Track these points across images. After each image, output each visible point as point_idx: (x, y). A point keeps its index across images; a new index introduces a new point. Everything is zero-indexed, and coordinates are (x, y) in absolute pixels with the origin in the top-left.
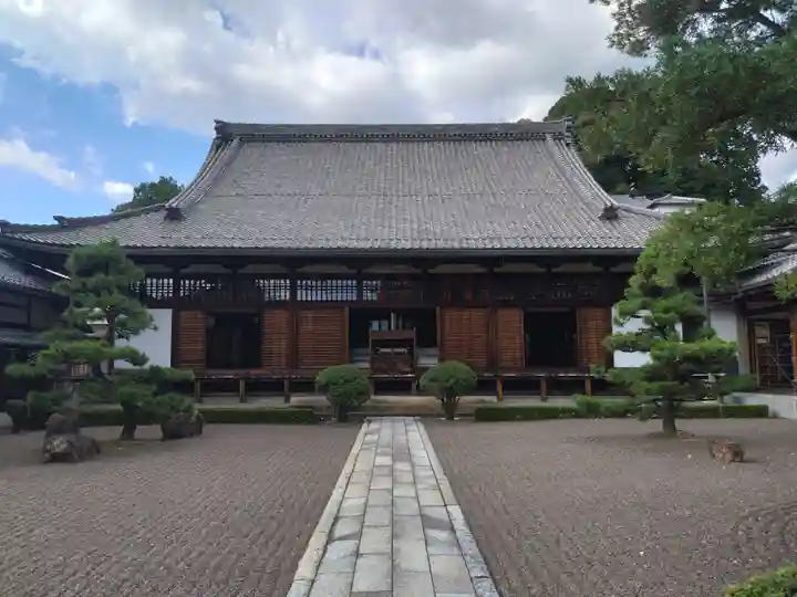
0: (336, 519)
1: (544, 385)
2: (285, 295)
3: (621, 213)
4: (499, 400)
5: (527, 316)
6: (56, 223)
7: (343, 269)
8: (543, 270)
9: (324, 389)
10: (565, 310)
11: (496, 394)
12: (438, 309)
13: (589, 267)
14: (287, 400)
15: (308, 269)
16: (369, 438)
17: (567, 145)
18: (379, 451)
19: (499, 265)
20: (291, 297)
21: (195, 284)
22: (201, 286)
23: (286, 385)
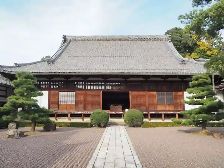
1: (163, 116)
2: (82, 87)
3: (187, 62)
4: (149, 120)
6: (15, 65)
7: (100, 79)
8: (163, 80)
11: (148, 118)
12: (130, 92)
13: (177, 79)
14: (83, 119)
15: (90, 79)
17: (170, 42)
19: (149, 78)
20: (84, 88)
21: (55, 84)
22: (57, 84)
23: (83, 115)
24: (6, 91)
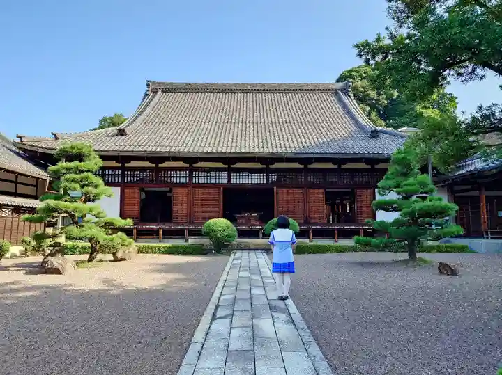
0: (217, 307)
1: (336, 233)
2: (185, 180)
3: (380, 134)
4: (310, 241)
5: (327, 193)
7: (220, 165)
8: (336, 166)
9: (207, 234)
10: (349, 190)
11: (309, 238)
12: (275, 188)
13: (362, 165)
14: (187, 241)
15: (200, 165)
16: (235, 262)
18: (241, 269)
19: (311, 163)
20: (189, 180)
21: (134, 175)
22: (137, 174)
23: (186, 232)
24: (36, 186)
